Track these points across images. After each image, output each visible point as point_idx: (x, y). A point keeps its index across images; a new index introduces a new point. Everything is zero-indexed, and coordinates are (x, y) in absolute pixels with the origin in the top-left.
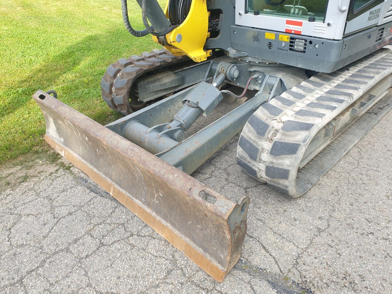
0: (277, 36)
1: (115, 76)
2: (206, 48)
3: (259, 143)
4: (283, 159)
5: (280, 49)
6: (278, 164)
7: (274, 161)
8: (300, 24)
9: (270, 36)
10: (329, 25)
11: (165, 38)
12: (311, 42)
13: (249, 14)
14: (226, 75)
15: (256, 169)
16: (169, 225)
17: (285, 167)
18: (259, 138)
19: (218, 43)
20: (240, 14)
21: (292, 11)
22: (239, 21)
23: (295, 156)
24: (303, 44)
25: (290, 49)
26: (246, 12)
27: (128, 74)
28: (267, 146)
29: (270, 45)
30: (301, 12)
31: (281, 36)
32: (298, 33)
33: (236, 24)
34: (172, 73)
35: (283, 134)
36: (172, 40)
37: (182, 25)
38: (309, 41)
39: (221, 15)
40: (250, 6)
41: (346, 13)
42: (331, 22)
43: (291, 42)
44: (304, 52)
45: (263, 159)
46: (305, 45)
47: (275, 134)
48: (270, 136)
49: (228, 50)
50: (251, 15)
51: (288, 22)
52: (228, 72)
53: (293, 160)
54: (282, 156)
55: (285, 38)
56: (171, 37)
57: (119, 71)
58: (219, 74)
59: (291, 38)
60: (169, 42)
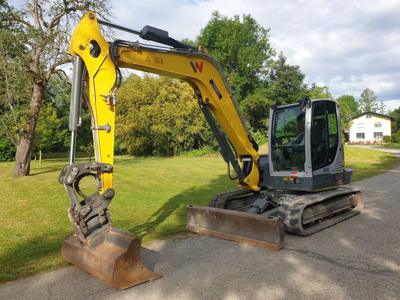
0: (288, 179)
1: (217, 200)
2: (258, 186)
3: (286, 212)
4: (295, 215)
5: (291, 184)
6: (294, 218)
7: (292, 217)
8: (296, 173)
9: (285, 179)
10: (306, 172)
11: (243, 180)
12: (302, 180)
13: (275, 172)
14: (268, 196)
15: (287, 223)
16: (255, 240)
17: (296, 218)
18: (286, 210)
19: (263, 184)
20: (272, 172)
21: (293, 169)
22: (271, 175)
23: (299, 213)
24: (299, 181)
25: (295, 183)
26: (274, 171)
27: (223, 198)
28: (289, 212)
29: (286, 183)
30: (296, 169)
31: (290, 178)
32: (296, 177)
33: (270, 176)
34: (241, 200)
35: (294, 207)
36: (246, 181)
37: (249, 176)
38: (301, 179)
39: (263, 173)
40: (275, 168)
41: (311, 168)
42: (307, 172)
43: (294, 180)
44: (300, 184)
45: (288, 218)
46: (300, 181)
47: (291, 208)
48: (289, 209)
49: (268, 187)
50: (276, 172)
51: (292, 173)
52: (269, 195)
53: (299, 215)
54: (295, 214)
55: (292, 179)
56: (245, 180)
57: (218, 198)
58: (265, 196)
59: (294, 179)
60: (244, 182)
